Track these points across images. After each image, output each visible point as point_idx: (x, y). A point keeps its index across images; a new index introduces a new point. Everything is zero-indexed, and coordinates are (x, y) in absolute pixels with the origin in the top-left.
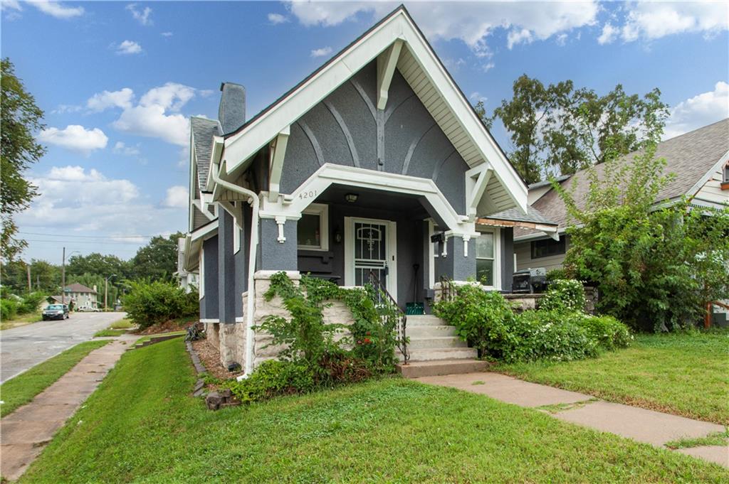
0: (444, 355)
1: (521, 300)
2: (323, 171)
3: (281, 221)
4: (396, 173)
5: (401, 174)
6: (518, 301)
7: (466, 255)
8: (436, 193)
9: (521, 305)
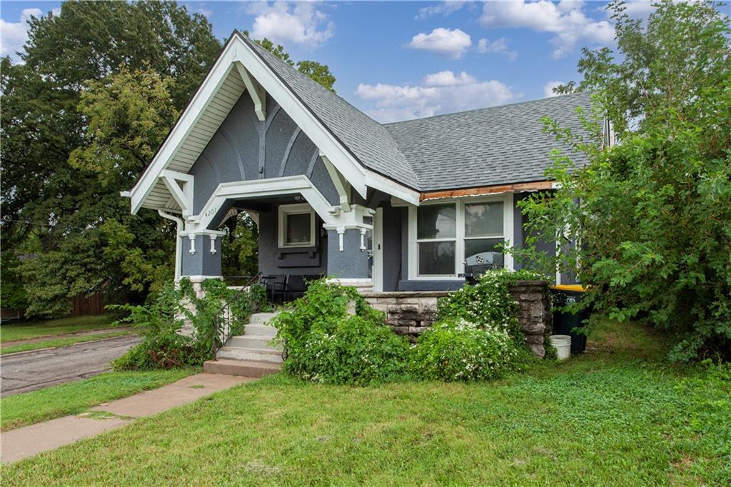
0: (258, 357)
1: (415, 300)
2: (219, 191)
3: (192, 237)
4: (275, 177)
5: (278, 177)
6: (409, 300)
7: (341, 249)
8: (311, 188)
9: (416, 306)
